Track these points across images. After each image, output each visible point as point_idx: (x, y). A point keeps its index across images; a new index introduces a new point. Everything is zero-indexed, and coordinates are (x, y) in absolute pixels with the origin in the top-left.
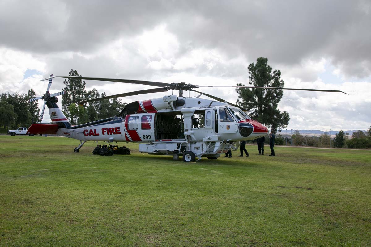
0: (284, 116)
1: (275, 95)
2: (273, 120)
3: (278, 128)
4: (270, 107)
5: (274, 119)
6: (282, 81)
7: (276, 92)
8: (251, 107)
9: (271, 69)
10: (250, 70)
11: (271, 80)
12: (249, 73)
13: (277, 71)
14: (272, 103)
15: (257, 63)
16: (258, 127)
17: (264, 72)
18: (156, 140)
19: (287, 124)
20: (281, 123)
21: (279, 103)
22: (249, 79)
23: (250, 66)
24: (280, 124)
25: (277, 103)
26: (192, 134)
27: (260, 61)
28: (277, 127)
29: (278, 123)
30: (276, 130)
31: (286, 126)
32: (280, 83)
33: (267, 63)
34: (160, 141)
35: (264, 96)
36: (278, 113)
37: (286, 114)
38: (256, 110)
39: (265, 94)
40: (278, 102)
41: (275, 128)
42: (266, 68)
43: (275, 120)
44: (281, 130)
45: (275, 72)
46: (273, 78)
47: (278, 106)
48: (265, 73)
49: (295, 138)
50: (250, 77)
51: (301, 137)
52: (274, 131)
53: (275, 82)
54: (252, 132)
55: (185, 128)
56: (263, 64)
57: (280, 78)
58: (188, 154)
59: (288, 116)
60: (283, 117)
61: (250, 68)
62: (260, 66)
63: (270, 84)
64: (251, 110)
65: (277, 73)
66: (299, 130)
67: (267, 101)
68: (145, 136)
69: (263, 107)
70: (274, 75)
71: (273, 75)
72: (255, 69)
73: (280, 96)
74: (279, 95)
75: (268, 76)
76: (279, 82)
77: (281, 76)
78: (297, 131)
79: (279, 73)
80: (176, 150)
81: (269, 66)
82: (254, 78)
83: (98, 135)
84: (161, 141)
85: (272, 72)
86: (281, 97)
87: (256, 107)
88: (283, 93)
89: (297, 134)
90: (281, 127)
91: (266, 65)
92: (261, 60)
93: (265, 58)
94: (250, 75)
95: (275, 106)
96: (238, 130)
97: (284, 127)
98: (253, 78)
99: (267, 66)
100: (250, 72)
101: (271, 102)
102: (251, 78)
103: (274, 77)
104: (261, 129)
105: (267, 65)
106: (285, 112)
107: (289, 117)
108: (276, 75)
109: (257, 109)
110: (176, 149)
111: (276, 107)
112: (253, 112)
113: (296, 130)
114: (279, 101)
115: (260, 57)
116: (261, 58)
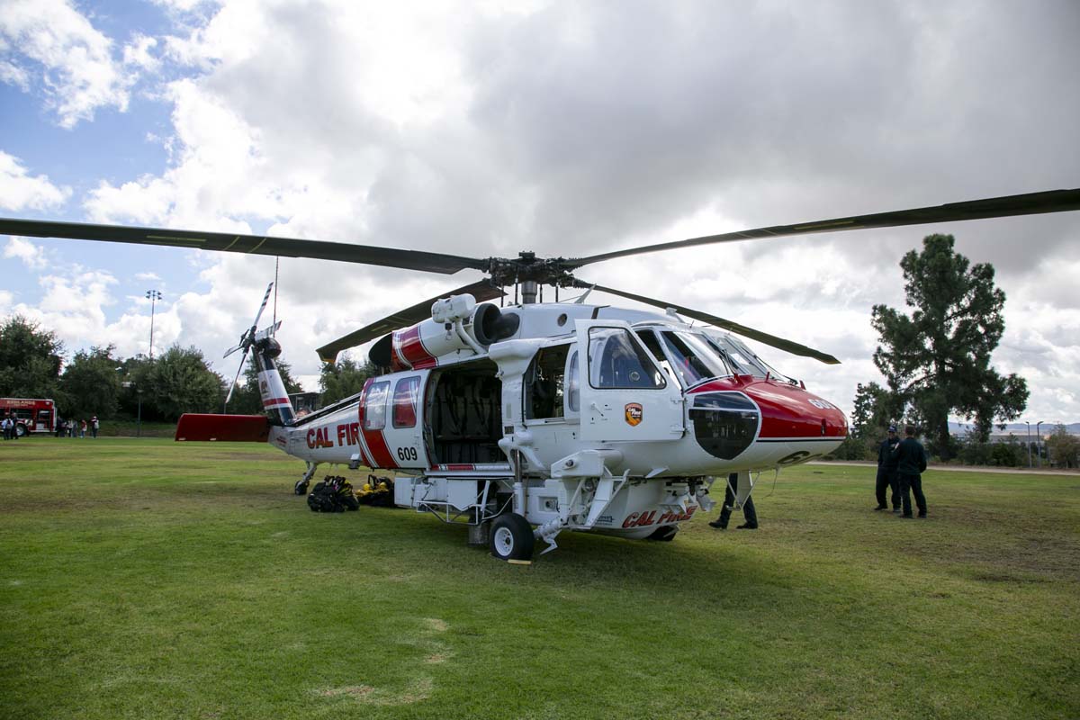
0: (1012, 386)
1: (981, 329)
2: (980, 398)
3: (996, 420)
4: (967, 362)
5: (982, 393)
6: (998, 291)
7: (983, 323)
8: (914, 364)
9: (966, 263)
10: (907, 270)
11: (967, 291)
12: (906, 277)
13: (983, 267)
14: (974, 352)
15: (926, 248)
16: (797, 415)
17: (943, 272)
18: (434, 467)
19: (1022, 408)
20: (1004, 407)
21: (994, 351)
22: (906, 294)
23: (905, 259)
24: (1001, 407)
25: (989, 353)
26: (526, 444)
27: (932, 242)
28: (991, 416)
29: (994, 404)
30: (989, 425)
31: (1018, 413)
32: (995, 298)
33: (952, 248)
34: (442, 470)
35: (950, 336)
36: (992, 378)
37: (1017, 379)
38: (927, 372)
39: (953, 330)
40: (991, 350)
41: (985, 420)
42: (950, 261)
43: (986, 397)
44: (1006, 425)
45: (978, 271)
46: (971, 287)
47: (991, 359)
48: (947, 274)
49: (1057, 445)
50: (907, 288)
51: (1072, 441)
52: (984, 426)
53: (976, 296)
54: (756, 437)
55: (506, 422)
56: (940, 251)
57: (992, 284)
58: (506, 526)
59: (1023, 386)
60: (1007, 390)
61: (908, 263)
62: (933, 256)
63: (965, 302)
64: (914, 372)
65: (982, 271)
66: (1066, 423)
67: (958, 349)
68: (403, 452)
69: (949, 365)
70: (976, 278)
71: (972, 277)
72: (921, 264)
73: (996, 333)
74: (994, 330)
75: (956, 280)
76: (990, 295)
77: (994, 280)
78: (1062, 427)
79: (988, 272)
80: (474, 508)
81: (958, 256)
82: (920, 288)
83: (330, 444)
84: (446, 471)
85: (969, 271)
86: (1000, 336)
87: (928, 365)
88: (1003, 325)
89: (1060, 435)
90: (1003, 417)
91: (949, 253)
92: (934, 240)
93: (946, 234)
94: (907, 282)
95: (984, 359)
96: (690, 425)
97: (1012, 417)
98: (916, 288)
99: (953, 257)
100: (908, 274)
101: (970, 350)
102: (912, 289)
103: (975, 282)
104: (809, 422)
105: (953, 252)
106: (1013, 376)
107: (1027, 389)
108: (982, 279)
109: (933, 368)
110: (474, 503)
111: (987, 364)
112: (919, 377)
113: (1056, 424)
114: (993, 345)
115: (932, 234)
116: (935, 236)
